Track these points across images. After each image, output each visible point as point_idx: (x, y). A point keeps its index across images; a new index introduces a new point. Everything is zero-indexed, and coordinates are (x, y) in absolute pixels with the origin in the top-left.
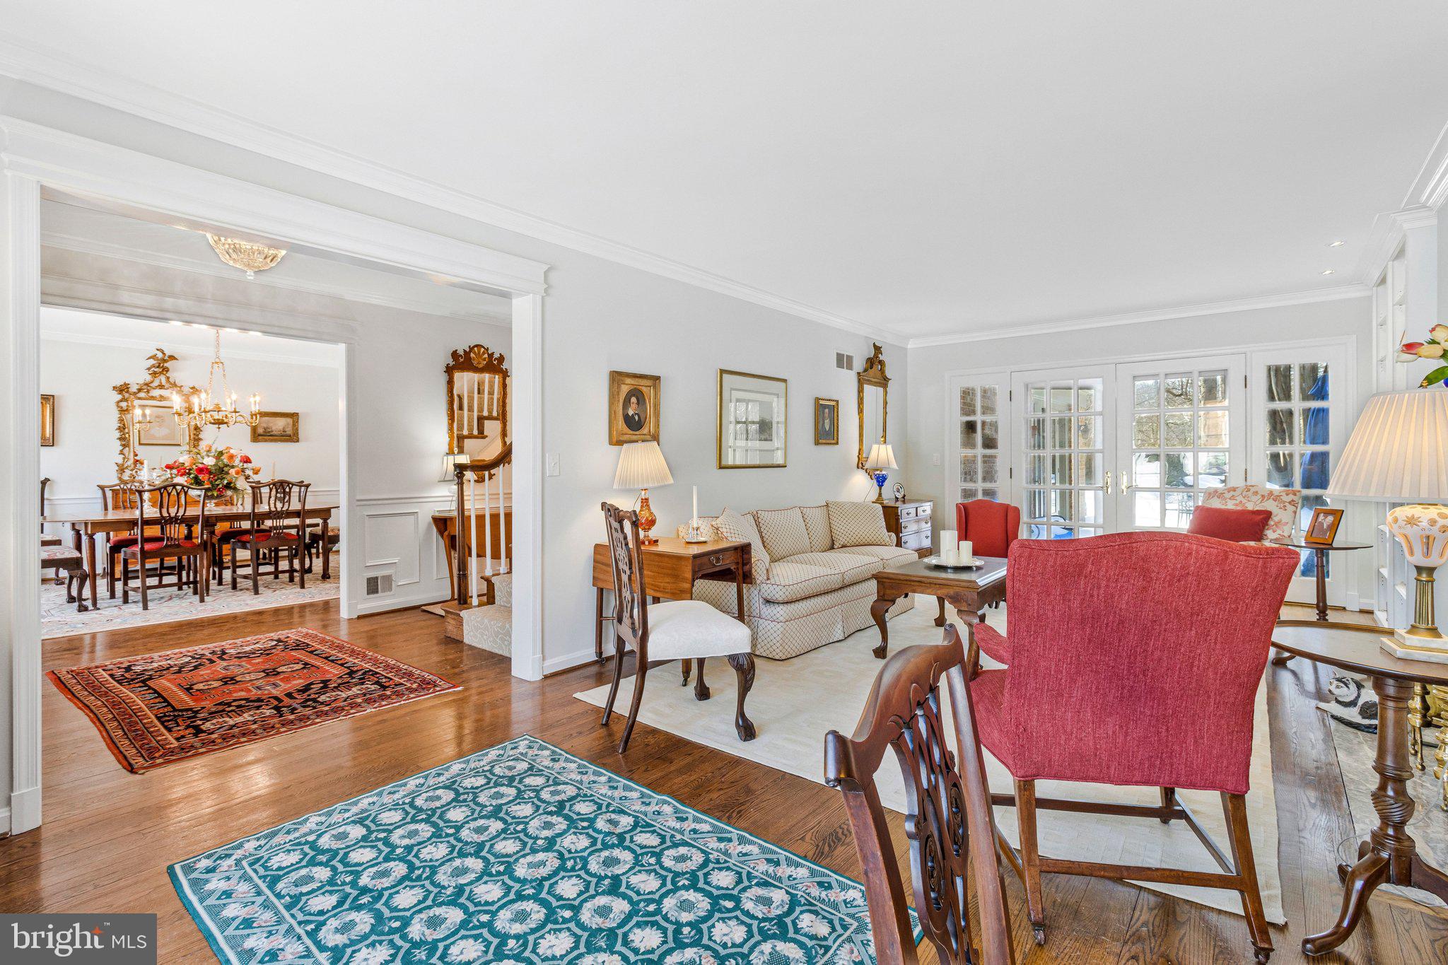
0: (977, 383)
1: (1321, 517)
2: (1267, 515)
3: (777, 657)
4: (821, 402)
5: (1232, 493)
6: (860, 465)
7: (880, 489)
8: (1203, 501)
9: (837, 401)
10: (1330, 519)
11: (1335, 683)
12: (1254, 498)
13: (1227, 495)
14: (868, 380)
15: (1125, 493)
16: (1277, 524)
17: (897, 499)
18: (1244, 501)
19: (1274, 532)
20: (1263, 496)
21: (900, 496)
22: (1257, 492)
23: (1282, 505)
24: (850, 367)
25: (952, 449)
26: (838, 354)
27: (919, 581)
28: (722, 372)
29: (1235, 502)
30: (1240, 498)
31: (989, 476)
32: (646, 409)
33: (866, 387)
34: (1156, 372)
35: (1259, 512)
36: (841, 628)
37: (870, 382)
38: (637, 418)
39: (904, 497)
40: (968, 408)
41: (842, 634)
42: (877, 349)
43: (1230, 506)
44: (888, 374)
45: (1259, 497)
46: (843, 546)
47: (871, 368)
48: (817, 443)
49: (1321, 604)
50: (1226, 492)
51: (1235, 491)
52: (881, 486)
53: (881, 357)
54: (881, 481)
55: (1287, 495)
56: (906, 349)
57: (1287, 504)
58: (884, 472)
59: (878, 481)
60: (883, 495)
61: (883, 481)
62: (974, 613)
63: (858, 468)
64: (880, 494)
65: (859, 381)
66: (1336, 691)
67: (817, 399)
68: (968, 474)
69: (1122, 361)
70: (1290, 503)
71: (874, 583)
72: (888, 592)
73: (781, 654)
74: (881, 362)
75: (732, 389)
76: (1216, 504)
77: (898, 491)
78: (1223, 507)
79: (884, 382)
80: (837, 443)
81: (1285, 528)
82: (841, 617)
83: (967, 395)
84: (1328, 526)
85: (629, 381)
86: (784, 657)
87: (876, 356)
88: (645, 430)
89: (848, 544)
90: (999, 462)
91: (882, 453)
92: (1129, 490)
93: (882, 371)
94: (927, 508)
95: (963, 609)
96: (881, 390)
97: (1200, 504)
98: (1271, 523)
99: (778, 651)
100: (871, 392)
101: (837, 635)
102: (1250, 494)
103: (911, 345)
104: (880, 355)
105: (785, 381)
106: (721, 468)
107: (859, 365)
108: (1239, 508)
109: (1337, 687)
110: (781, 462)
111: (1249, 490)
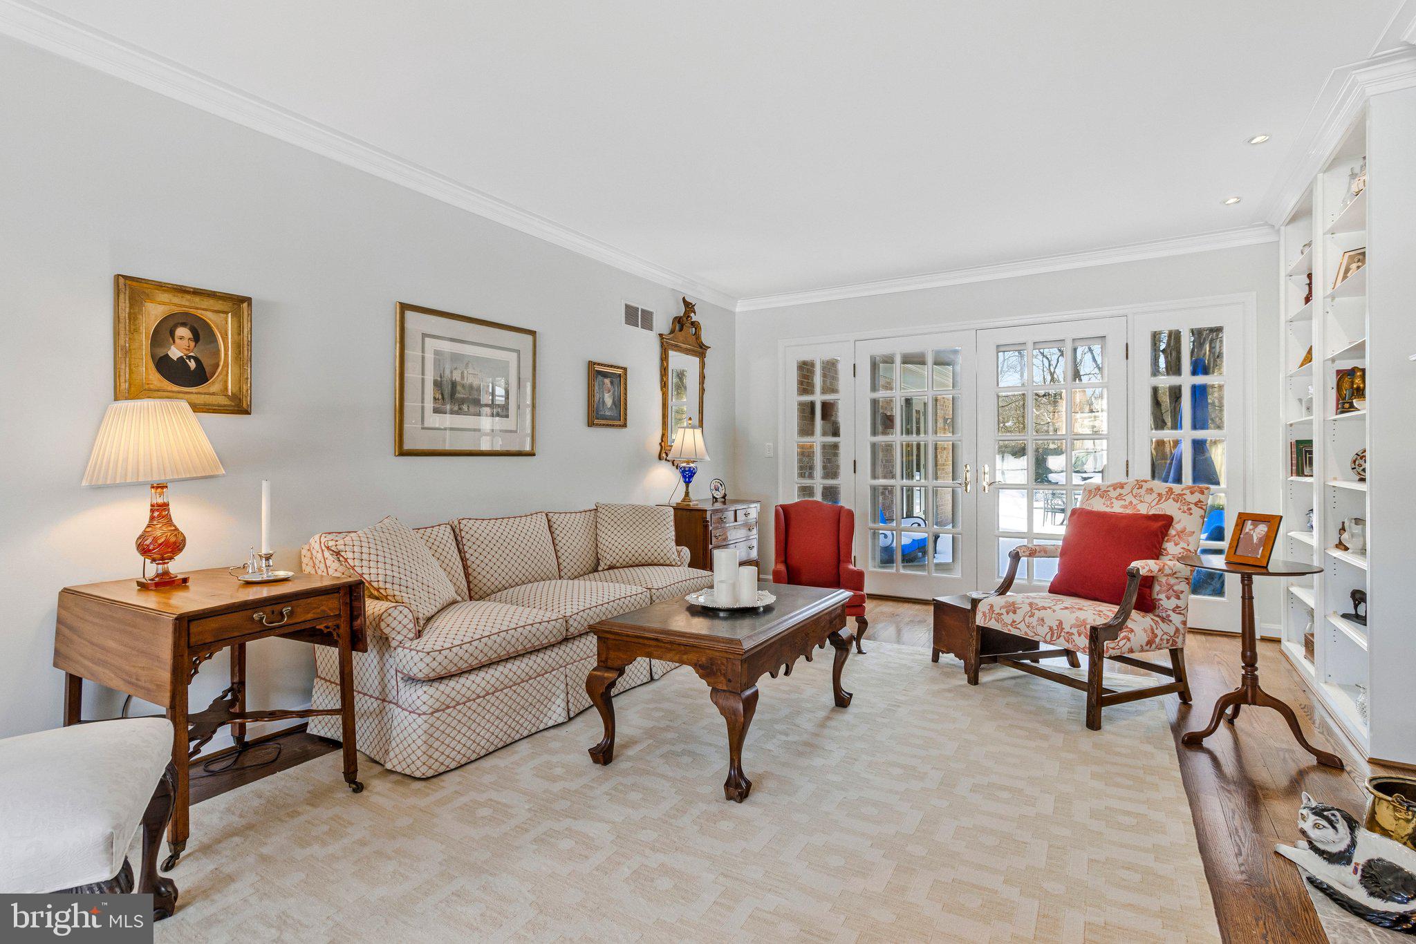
0: (818, 356)
1: (1249, 525)
2: (1167, 521)
3: (418, 774)
4: (598, 368)
5: (1119, 491)
6: (664, 453)
7: (687, 487)
8: (1082, 503)
9: (625, 369)
10: (1262, 529)
11: (1312, 818)
12: (1148, 498)
13: (1113, 494)
14: (676, 346)
15: (987, 491)
16: (1180, 534)
17: (715, 499)
18: (1135, 502)
19: (1176, 544)
20: (1159, 495)
21: (719, 495)
22: (1151, 489)
23: (1186, 508)
24: (650, 328)
25: (788, 439)
26: (627, 306)
27: (654, 639)
28: (404, 307)
29: (1123, 503)
30: (1129, 498)
31: (831, 470)
32: (219, 351)
33: (671, 353)
34: (1021, 340)
35: (1155, 518)
36: (563, 705)
37: (677, 348)
38: (192, 364)
39: (724, 497)
40: (805, 385)
41: (564, 714)
42: (689, 307)
43: (1117, 508)
44: (705, 339)
45: (1155, 496)
46: (611, 568)
47: (681, 330)
48: (591, 424)
49: (1248, 653)
50: (1111, 489)
51: (1122, 488)
52: (688, 483)
53: (694, 318)
54: (688, 475)
55: (1192, 493)
56: (733, 313)
57: (1192, 506)
58: (692, 465)
59: (684, 477)
60: (691, 494)
61: (691, 477)
62: (736, 693)
63: (660, 458)
64: (687, 494)
65: (662, 345)
66: (1313, 834)
67: (591, 364)
68: (806, 469)
69: (984, 326)
70: (1196, 504)
71: (592, 642)
72: (612, 654)
73: (424, 769)
74: (695, 325)
75: (424, 336)
76: (1098, 505)
77: (717, 490)
78: (1108, 510)
79: (700, 350)
80: (625, 425)
81: (1190, 539)
82: (563, 687)
83: (805, 369)
84: (1260, 539)
85: (165, 297)
86: (430, 773)
87: (687, 315)
88: (214, 386)
89: (618, 565)
90: (842, 451)
91: (688, 440)
92: (992, 486)
93: (697, 336)
94: (754, 511)
95: (720, 687)
96: (697, 360)
97: (1078, 506)
98: (1172, 532)
99: (419, 763)
100: (678, 360)
101: (555, 717)
102: (1142, 491)
103: (740, 307)
104: (692, 315)
105: (532, 333)
106: (403, 453)
107: (662, 323)
108: (1129, 511)
109: (1316, 826)
110: (528, 448)
111: (1141, 487)
